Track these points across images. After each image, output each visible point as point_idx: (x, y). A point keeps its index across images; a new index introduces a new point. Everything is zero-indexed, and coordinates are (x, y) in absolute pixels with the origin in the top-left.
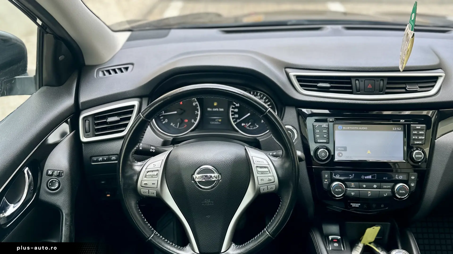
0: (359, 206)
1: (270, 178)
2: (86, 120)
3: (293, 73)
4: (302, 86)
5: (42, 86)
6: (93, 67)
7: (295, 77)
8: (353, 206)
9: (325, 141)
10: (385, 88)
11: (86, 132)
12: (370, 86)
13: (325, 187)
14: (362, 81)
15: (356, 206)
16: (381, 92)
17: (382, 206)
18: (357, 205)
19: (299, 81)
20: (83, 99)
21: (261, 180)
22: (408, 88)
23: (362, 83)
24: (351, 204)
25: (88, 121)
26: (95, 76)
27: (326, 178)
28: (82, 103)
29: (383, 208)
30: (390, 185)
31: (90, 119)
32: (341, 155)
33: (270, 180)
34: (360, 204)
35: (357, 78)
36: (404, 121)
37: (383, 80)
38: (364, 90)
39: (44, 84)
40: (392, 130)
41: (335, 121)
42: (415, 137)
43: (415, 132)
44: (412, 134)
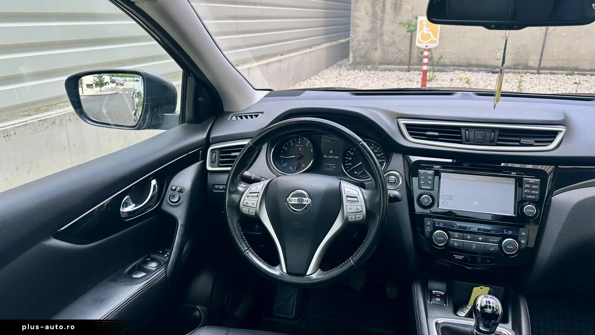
0: (463, 258)
1: (358, 207)
2: (213, 153)
3: (402, 122)
4: (410, 134)
5: (185, 122)
6: (229, 113)
7: (405, 125)
8: (456, 258)
9: (429, 188)
10: (496, 139)
11: (212, 162)
12: (480, 137)
13: (427, 234)
14: (472, 131)
15: (459, 258)
16: (491, 143)
17: (488, 261)
18: (461, 257)
19: (408, 129)
20: (213, 135)
21: (350, 209)
22: (522, 141)
23: (472, 134)
24: (454, 255)
25: (215, 153)
26: (229, 119)
27: (429, 226)
28: (212, 138)
29: (488, 263)
30: (497, 239)
31: (217, 152)
32: (446, 203)
33: (357, 209)
34: (463, 257)
35: (467, 128)
36: (515, 174)
37: (494, 132)
38: (473, 140)
39: (186, 120)
40: (503, 183)
41: (441, 169)
42: (527, 191)
43: (527, 186)
44: (524, 187)
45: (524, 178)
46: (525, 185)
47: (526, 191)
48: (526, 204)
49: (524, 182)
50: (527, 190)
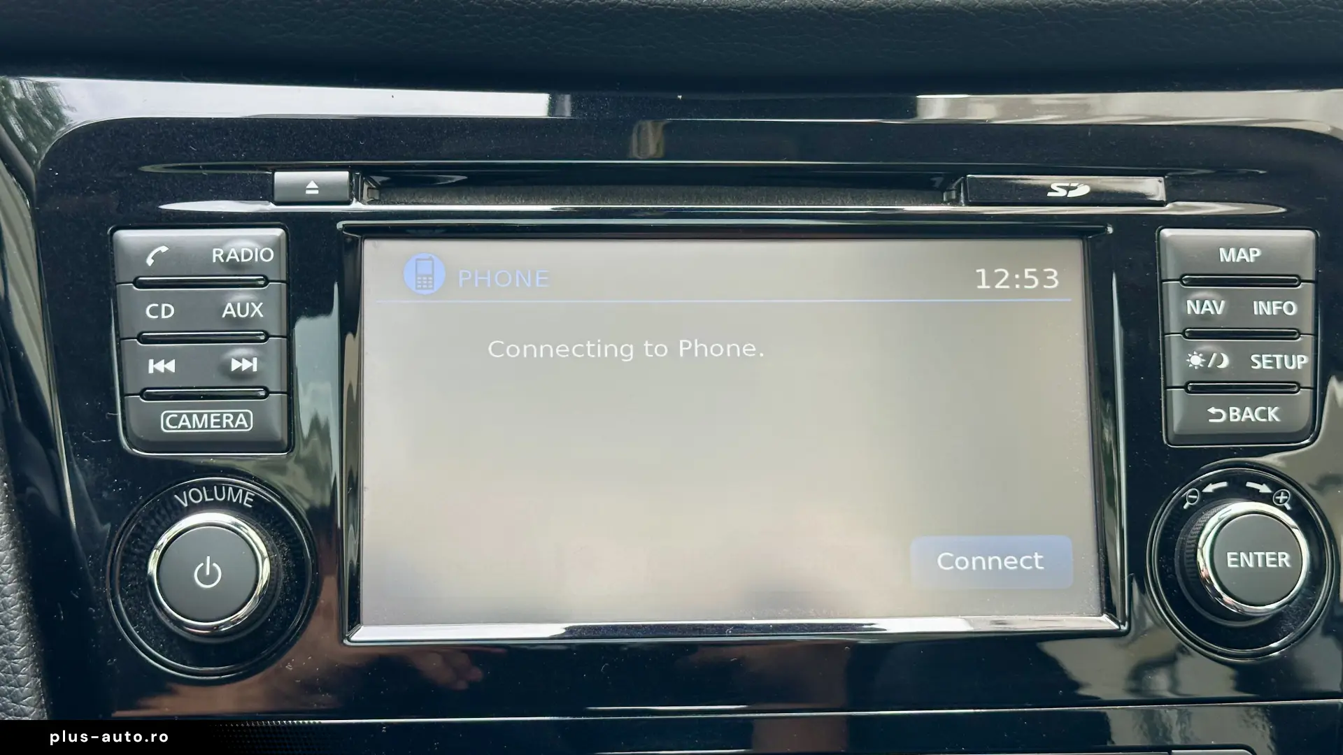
36: (1082, 190)
41: (356, 206)
42: (1207, 357)
43: (1208, 307)
44: (1173, 324)
45: (1167, 233)
46: (1183, 297)
47: (1196, 360)
48: (1210, 489)
49: (1170, 268)
50: (1207, 345)
